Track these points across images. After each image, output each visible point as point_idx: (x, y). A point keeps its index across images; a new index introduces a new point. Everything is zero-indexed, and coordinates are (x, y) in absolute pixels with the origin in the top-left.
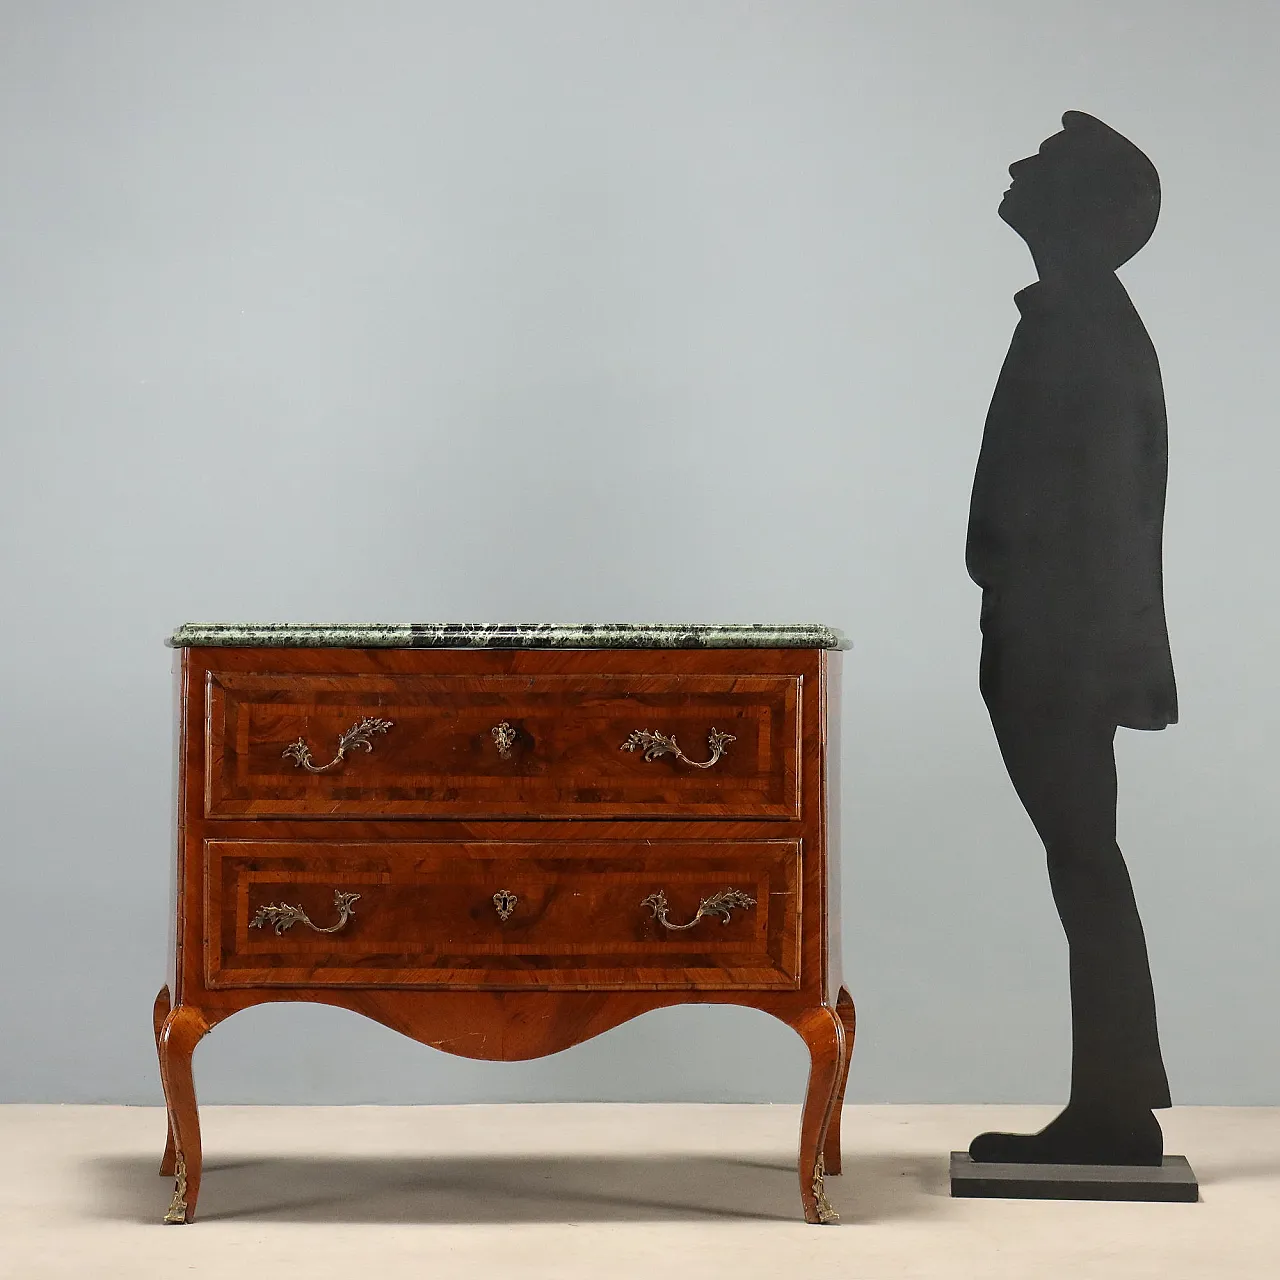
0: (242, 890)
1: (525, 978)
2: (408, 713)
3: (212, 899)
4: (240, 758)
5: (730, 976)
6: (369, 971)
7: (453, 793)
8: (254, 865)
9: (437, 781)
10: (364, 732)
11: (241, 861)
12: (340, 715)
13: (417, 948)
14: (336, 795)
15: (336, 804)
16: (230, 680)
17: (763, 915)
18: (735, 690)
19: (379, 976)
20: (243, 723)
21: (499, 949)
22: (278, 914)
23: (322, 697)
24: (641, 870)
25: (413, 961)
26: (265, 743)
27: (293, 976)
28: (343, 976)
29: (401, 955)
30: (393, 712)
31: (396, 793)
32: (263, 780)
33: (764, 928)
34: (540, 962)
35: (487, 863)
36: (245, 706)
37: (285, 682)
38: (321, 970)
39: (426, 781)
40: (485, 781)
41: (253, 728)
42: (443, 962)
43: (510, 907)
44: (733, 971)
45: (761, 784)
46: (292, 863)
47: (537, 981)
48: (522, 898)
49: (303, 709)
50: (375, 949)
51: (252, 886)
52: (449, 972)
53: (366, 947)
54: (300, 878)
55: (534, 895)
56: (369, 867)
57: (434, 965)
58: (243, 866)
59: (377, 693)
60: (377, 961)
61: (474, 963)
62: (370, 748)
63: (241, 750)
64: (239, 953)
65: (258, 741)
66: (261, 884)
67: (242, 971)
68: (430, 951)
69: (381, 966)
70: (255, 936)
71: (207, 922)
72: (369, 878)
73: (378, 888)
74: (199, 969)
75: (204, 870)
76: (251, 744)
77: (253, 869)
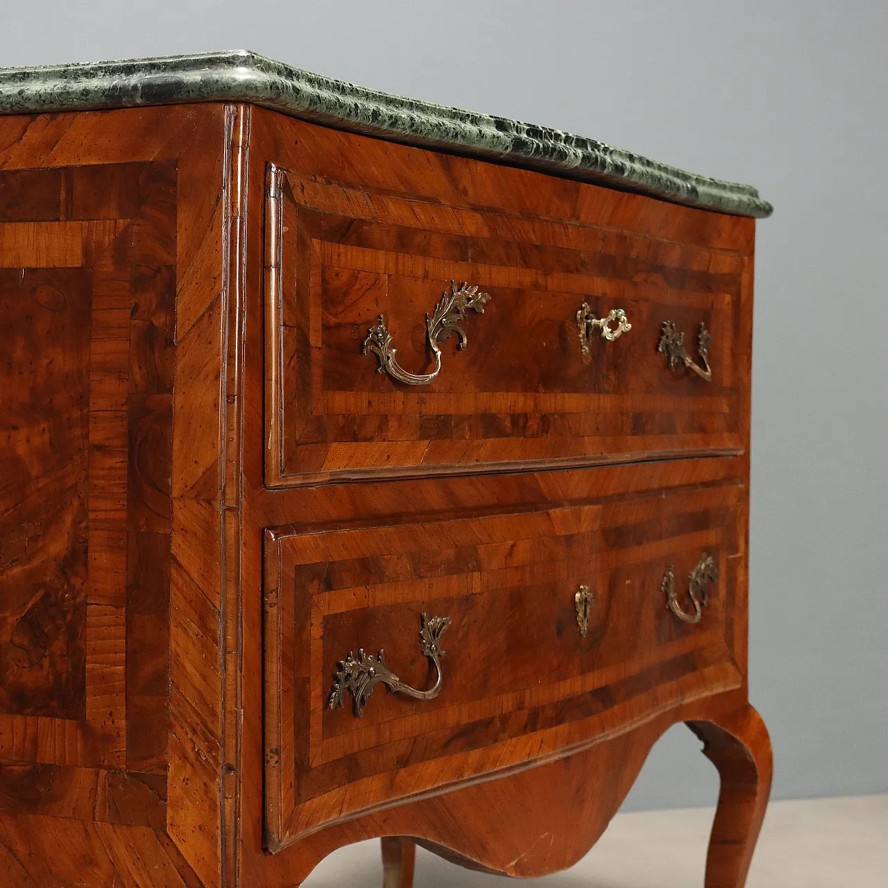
0: (316, 630)
4: (313, 354)
5: (704, 679)
6: (456, 760)
8: (329, 578)
9: (530, 401)
10: (456, 310)
11: (313, 572)
12: (426, 276)
13: (508, 702)
14: (424, 430)
15: (425, 448)
16: (303, 189)
17: (722, 589)
18: (711, 270)
19: (468, 764)
21: (578, 685)
23: (403, 239)
25: (504, 725)
26: (339, 326)
27: (372, 790)
28: (429, 775)
29: (492, 720)
30: (484, 273)
31: (490, 424)
32: (342, 402)
33: (723, 606)
34: (605, 697)
35: (568, 540)
36: (317, 246)
38: (402, 771)
39: (520, 401)
40: (572, 401)
41: (327, 295)
42: (533, 722)
43: (588, 611)
44: (706, 671)
45: (725, 406)
46: (371, 568)
48: (595, 595)
49: (381, 259)
50: (465, 718)
51: (326, 622)
52: (540, 735)
53: (454, 715)
54: (379, 597)
55: (601, 588)
56: (458, 564)
57: (524, 730)
58: (316, 583)
59: (466, 238)
60: (466, 737)
62: (465, 341)
63: (315, 340)
64: (313, 766)
65: (333, 320)
66: (336, 616)
67: (316, 801)
68: (520, 706)
69: (472, 745)
70: (331, 722)
71: (275, 709)
72: (455, 586)
73: (467, 601)
74: (257, 813)
75: (271, 599)
76: (326, 328)
77: (329, 586)
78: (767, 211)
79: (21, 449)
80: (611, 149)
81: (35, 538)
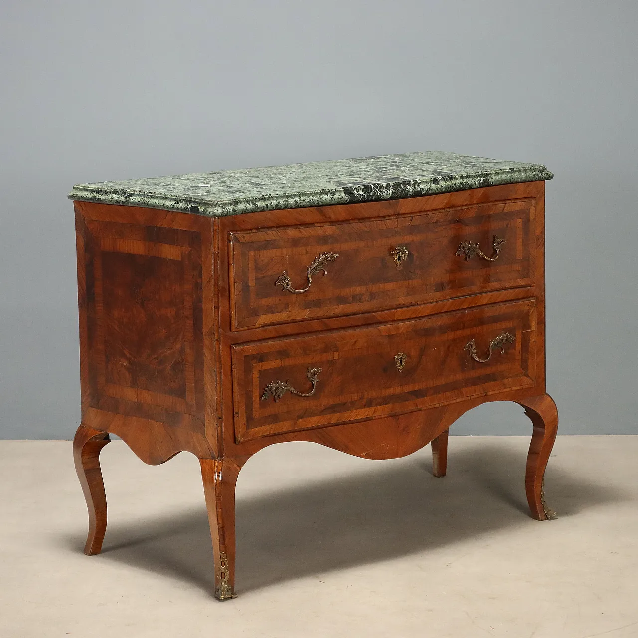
0: (255, 375)
1: (410, 406)
2: (347, 246)
3: (239, 384)
4: (251, 288)
5: (504, 384)
6: (328, 417)
7: (373, 296)
8: (261, 358)
9: (364, 289)
10: (322, 262)
11: (253, 357)
12: (307, 253)
13: (355, 397)
14: (307, 305)
15: (307, 311)
16: (244, 237)
17: (519, 346)
18: (505, 211)
19: (335, 418)
20: (251, 265)
21: (398, 390)
22: (277, 388)
23: (295, 242)
24: (463, 328)
25: (353, 405)
26: (264, 277)
27: (285, 426)
28: (314, 421)
29: (346, 403)
30: (337, 247)
31: (342, 300)
32: (266, 301)
33: (520, 353)
34: (417, 394)
35: (391, 337)
36: (252, 253)
37: (273, 234)
38: (300, 420)
39: (358, 290)
40: (389, 286)
41: (257, 268)
42: (369, 404)
43: (403, 362)
44: (506, 381)
45: (518, 267)
46: (283, 354)
47: (417, 406)
48: (409, 356)
49: (284, 251)
50: (331, 402)
51: (260, 372)
52: (373, 408)
53: (325, 401)
54: (288, 362)
55: (414, 353)
56: (326, 349)
57: (365, 407)
58: (255, 360)
59: (327, 236)
60: (333, 409)
61: (386, 401)
62: (326, 273)
63: (252, 283)
64: (255, 418)
65: (260, 276)
66: (265, 370)
67: (257, 429)
68: (362, 398)
69: (335, 412)
70: (263, 405)
71: (237, 401)
72: (326, 357)
73: (332, 362)
74: (231, 432)
75: (233, 367)
76: (257, 279)
77: (261, 361)
78: (550, 177)
79: (169, 315)
80: (419, 182)
81: (173, 343)
